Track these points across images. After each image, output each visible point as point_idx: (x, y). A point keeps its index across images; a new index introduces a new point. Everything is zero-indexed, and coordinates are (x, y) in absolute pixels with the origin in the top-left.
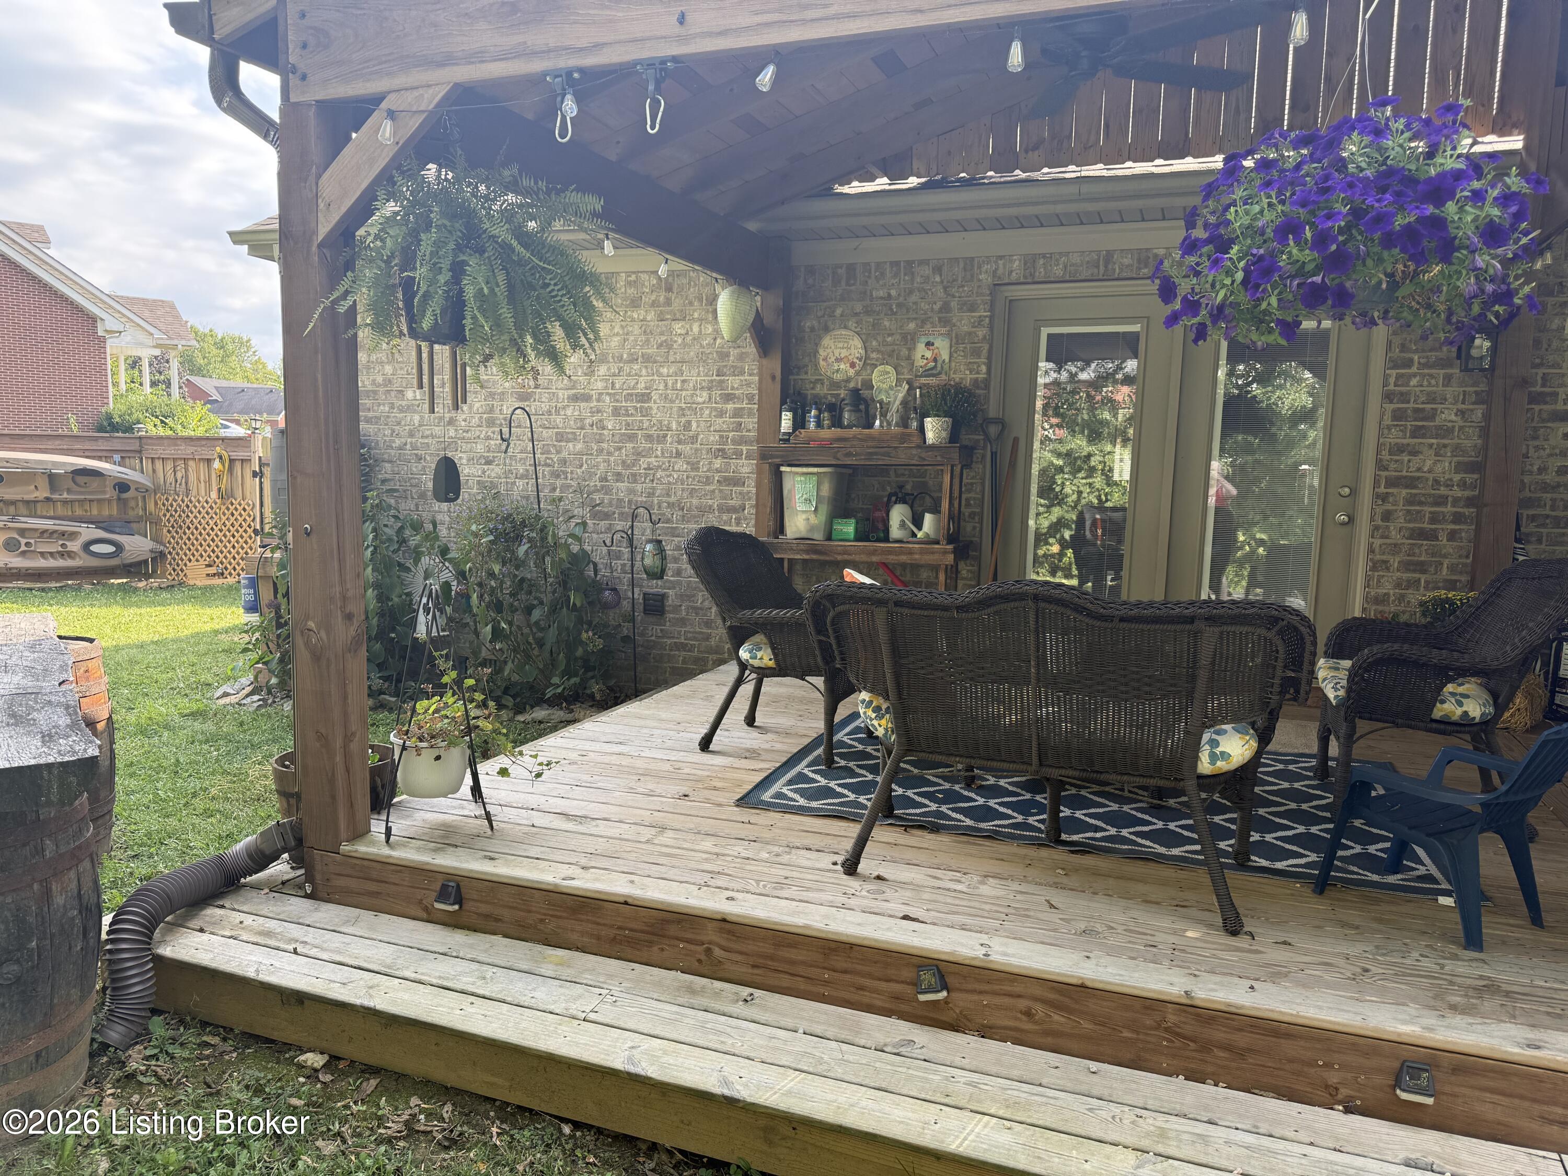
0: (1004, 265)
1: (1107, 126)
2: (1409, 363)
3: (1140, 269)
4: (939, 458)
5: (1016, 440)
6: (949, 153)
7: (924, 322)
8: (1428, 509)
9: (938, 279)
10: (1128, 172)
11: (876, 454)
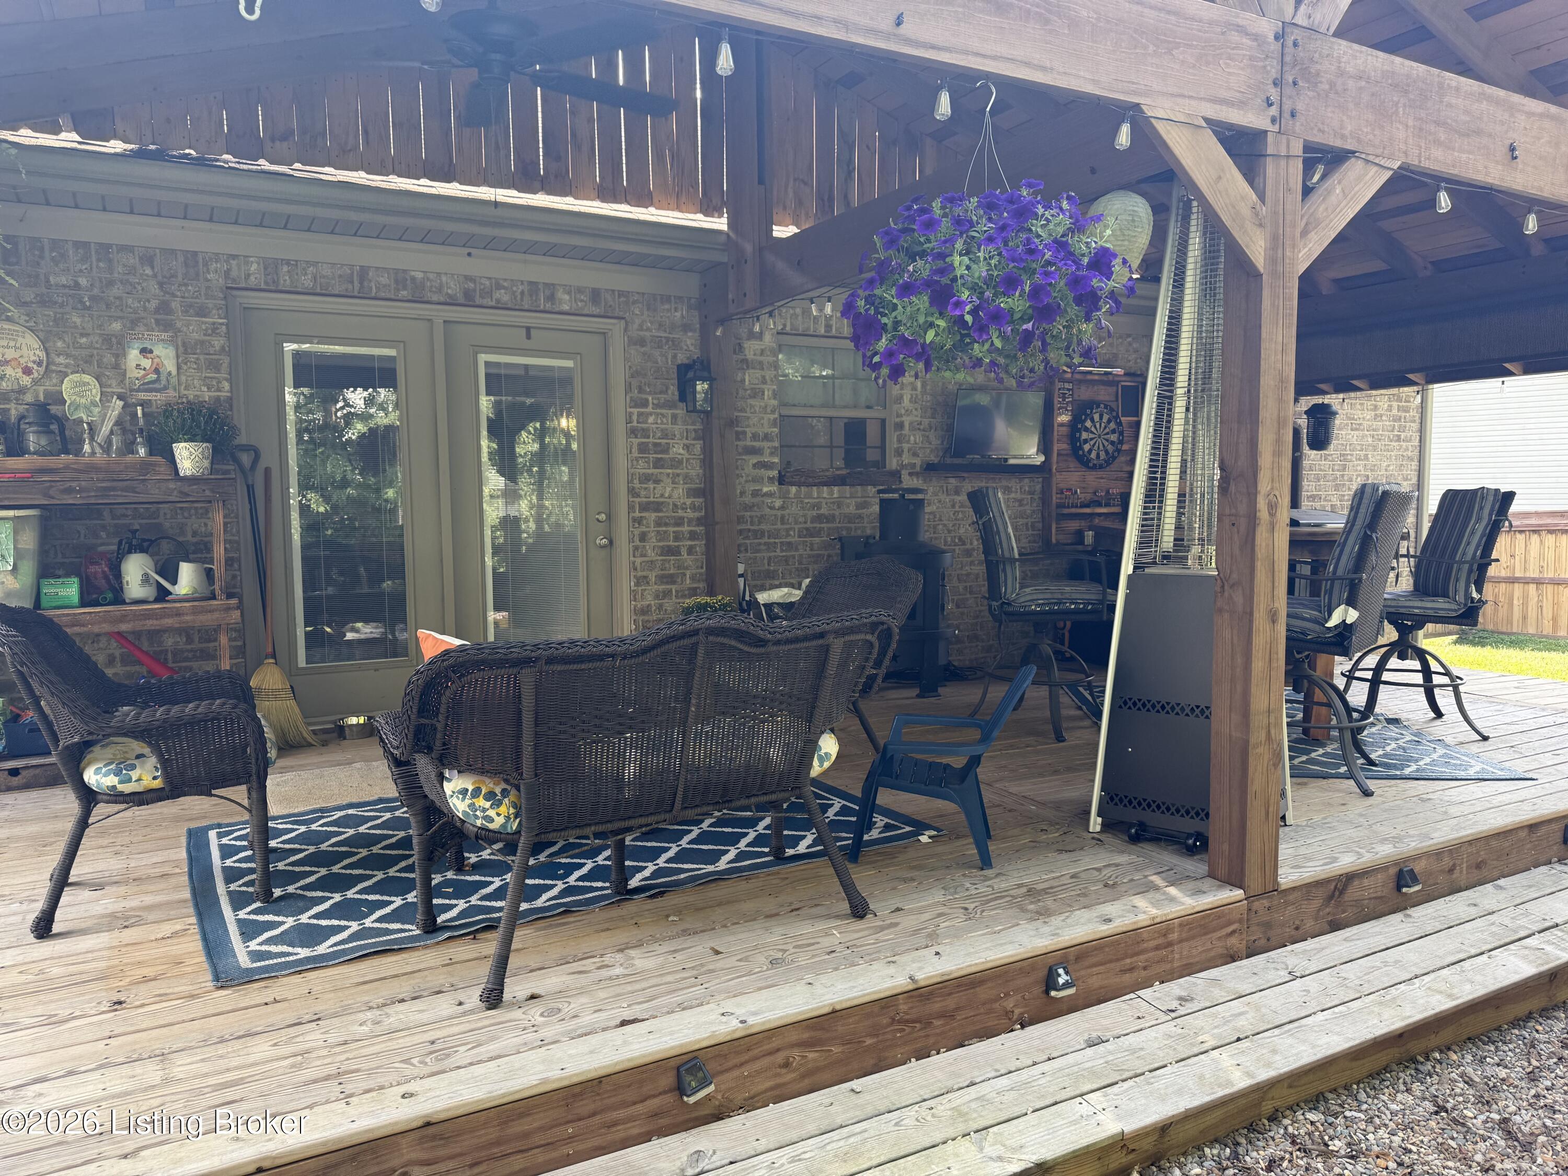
0: (239, 265)
1: (366, 132)
2: (645, 404)
3: (398, 290)
4: (208, 493)
5: (267, 471)
6: (168, 121)
7: (134, 323)
8: (671, 529)
9: (148, 271)
10: (392, 186)
11: (114, 489)
